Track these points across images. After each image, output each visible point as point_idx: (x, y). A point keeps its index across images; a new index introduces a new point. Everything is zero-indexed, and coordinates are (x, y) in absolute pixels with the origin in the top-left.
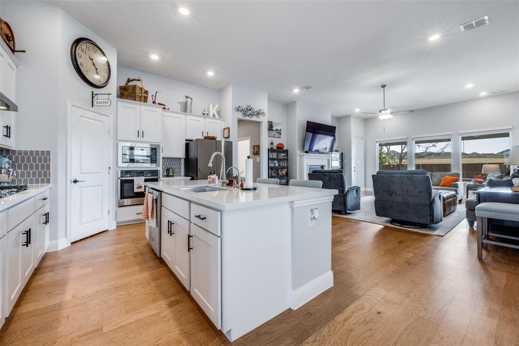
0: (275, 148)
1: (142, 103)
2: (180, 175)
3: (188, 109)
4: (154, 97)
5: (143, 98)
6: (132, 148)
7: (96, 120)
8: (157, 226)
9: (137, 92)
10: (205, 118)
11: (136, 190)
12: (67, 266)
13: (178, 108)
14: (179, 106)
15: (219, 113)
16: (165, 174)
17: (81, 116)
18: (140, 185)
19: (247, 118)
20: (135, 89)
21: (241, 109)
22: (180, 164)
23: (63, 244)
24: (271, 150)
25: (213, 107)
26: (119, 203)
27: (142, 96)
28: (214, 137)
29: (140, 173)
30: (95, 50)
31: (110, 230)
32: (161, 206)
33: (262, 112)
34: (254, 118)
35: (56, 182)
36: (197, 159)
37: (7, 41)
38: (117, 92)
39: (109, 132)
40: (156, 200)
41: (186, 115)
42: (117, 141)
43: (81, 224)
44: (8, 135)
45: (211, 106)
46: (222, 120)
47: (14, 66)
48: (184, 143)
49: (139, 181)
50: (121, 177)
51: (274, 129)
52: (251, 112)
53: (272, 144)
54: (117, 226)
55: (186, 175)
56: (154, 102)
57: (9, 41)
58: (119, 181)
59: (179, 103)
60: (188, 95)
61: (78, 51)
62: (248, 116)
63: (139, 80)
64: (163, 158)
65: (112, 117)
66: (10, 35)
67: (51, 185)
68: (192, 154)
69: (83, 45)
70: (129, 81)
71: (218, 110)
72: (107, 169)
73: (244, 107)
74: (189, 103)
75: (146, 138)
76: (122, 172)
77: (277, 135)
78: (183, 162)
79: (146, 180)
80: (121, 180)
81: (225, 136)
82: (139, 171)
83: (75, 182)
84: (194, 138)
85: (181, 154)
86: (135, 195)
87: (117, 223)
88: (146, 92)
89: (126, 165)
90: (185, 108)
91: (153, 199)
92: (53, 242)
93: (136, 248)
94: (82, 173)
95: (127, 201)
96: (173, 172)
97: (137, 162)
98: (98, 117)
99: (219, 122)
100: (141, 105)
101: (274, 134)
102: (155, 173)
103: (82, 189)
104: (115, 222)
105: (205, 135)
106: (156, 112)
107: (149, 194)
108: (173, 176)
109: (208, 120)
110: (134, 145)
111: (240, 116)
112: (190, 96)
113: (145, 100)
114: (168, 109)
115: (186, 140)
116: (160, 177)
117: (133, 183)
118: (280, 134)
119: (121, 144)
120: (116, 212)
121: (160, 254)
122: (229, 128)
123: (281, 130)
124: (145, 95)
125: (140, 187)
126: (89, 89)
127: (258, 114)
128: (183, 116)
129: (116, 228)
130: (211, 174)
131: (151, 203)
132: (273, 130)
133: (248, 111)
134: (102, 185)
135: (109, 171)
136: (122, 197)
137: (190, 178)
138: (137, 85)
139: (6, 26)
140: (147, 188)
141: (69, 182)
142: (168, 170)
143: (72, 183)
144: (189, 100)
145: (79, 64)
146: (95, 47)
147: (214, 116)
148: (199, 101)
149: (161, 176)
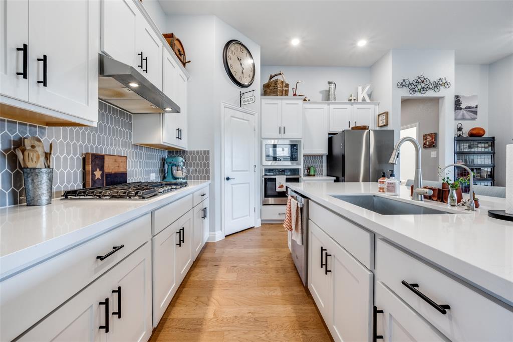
0: (465, 135)
1: (284, 97)
2: (322, 174)
3: (332, 97)
4: (294, 90)
5: (284, 92)
6: (275, 146)
7: (243, 119)
8: (303, 244)
9: (279, 86)
10: (352, 104)
11: (278, 190)
12: (218, 263)
13: (320, 97)
14: (321, 96)
15: (370, 96)
16: (306, 173)
17: (232, 117)
18: (281, 184)
19: (418, 95)
20: (276, 84)
21: (408, 83)
22: (321, 162)
23: (219, 236)
24: (459, 140)
25: (363, 90)
26: (263, 202)
27: (283, 90)
28: (366, 126)
29: (282, 172)
30: (242, 50)
31: (256, 227)
32: (308, 219)
33: (444, 81)
34: (430, 94)
35: (213, 180)
36: (343, 156)
37: (179, 56)
38: (261, 90)
39: (255, 130)
40: (302, 209)
41: (328, 104)
42: (262, 139)
43: (233, 219)
44: (179, 138)
45: (360, 88)
46: (376, 105)
47: (185, 78)
48: (327, 137)
49: (281, 180)
50: (265, 175)
51: (463, 106)
52: (423, 85)
53: (460, 129)
54: (262, 224)
55: (328, 175)
56: (295, 95)
57: (181, 55)
58: (263, 179)
59: (321, 92)
60: (330, 81)
61: (229, 54)
62: (419, 91)
63: (280, 74)
64: (304, 156)
65: (256, 115)
66: (181, 50)
67: (210, 182)
68: (337, 150)
69: (232, 47)
70: (271, 77)
71: (369, 93)
72: (253, 167)
73: (412, 78)
74: (332, 90)
75: (288, 135)
76: (266, 170)
77: (468, 115)
78: (325, 159)
79: (288, 180)
80: (265, 179)
81: (380, 125)
82: (280, 169)
83: (228, 179)
84: (338, 129)
85: (323, 150)
86: (277, 194)
87: (262, 221)
88: (287, 86)
89: (270, 163)
90: (327, 96)
91: (298, 207)
92: (212, 233)
93: (278, 257)
94: (233, 171)
95: (271, 200)
96: (315, 171)
97: (279, 160)
98: (245, 116)
99: (372, 106)
100: (282, 99)
101: (463, 115)
102: (295, 171)
103: (234, 186)
104: (260, 220)
105: (353, 125)
106: (298, 104)
107: (293, 199)
108: (314, 175)
109: (356, 106)
110: (276, 142)
111: (405, 93)
112: (333, 81)
113: (286, 93)
114: (309, 100)
115: (329, 134)
116: (301, 177)
117: (276, 182)
118: (476, 113)
119: (265, 142)
120: (261, 209)
121: (307, 283)
122: (387, 113)
123: (476, 107)
124: (286, 88)
125: (282, 186)
126: (237, 90)
127: (437, 85)
128: (325, 106)
129: (260, 225)
130: (384, 176)
131: (295, 211)
132: (461, 109)
133: (419, 84)
134: (249, 183)
135: (254, 170)
136: (266, 196)
137: (335, 178)
138: (279, 79)
139: (178, 42)
140: (289, 190)
141: (223, 179)
142: (309, 169)
143: (226, 180)
144: (332, 86)
145: (229, 66)
146: (242, 47)
147: (364, 100)
148: (345, 85)
149: (302, 175)
